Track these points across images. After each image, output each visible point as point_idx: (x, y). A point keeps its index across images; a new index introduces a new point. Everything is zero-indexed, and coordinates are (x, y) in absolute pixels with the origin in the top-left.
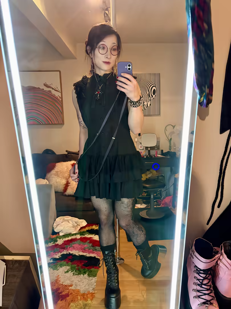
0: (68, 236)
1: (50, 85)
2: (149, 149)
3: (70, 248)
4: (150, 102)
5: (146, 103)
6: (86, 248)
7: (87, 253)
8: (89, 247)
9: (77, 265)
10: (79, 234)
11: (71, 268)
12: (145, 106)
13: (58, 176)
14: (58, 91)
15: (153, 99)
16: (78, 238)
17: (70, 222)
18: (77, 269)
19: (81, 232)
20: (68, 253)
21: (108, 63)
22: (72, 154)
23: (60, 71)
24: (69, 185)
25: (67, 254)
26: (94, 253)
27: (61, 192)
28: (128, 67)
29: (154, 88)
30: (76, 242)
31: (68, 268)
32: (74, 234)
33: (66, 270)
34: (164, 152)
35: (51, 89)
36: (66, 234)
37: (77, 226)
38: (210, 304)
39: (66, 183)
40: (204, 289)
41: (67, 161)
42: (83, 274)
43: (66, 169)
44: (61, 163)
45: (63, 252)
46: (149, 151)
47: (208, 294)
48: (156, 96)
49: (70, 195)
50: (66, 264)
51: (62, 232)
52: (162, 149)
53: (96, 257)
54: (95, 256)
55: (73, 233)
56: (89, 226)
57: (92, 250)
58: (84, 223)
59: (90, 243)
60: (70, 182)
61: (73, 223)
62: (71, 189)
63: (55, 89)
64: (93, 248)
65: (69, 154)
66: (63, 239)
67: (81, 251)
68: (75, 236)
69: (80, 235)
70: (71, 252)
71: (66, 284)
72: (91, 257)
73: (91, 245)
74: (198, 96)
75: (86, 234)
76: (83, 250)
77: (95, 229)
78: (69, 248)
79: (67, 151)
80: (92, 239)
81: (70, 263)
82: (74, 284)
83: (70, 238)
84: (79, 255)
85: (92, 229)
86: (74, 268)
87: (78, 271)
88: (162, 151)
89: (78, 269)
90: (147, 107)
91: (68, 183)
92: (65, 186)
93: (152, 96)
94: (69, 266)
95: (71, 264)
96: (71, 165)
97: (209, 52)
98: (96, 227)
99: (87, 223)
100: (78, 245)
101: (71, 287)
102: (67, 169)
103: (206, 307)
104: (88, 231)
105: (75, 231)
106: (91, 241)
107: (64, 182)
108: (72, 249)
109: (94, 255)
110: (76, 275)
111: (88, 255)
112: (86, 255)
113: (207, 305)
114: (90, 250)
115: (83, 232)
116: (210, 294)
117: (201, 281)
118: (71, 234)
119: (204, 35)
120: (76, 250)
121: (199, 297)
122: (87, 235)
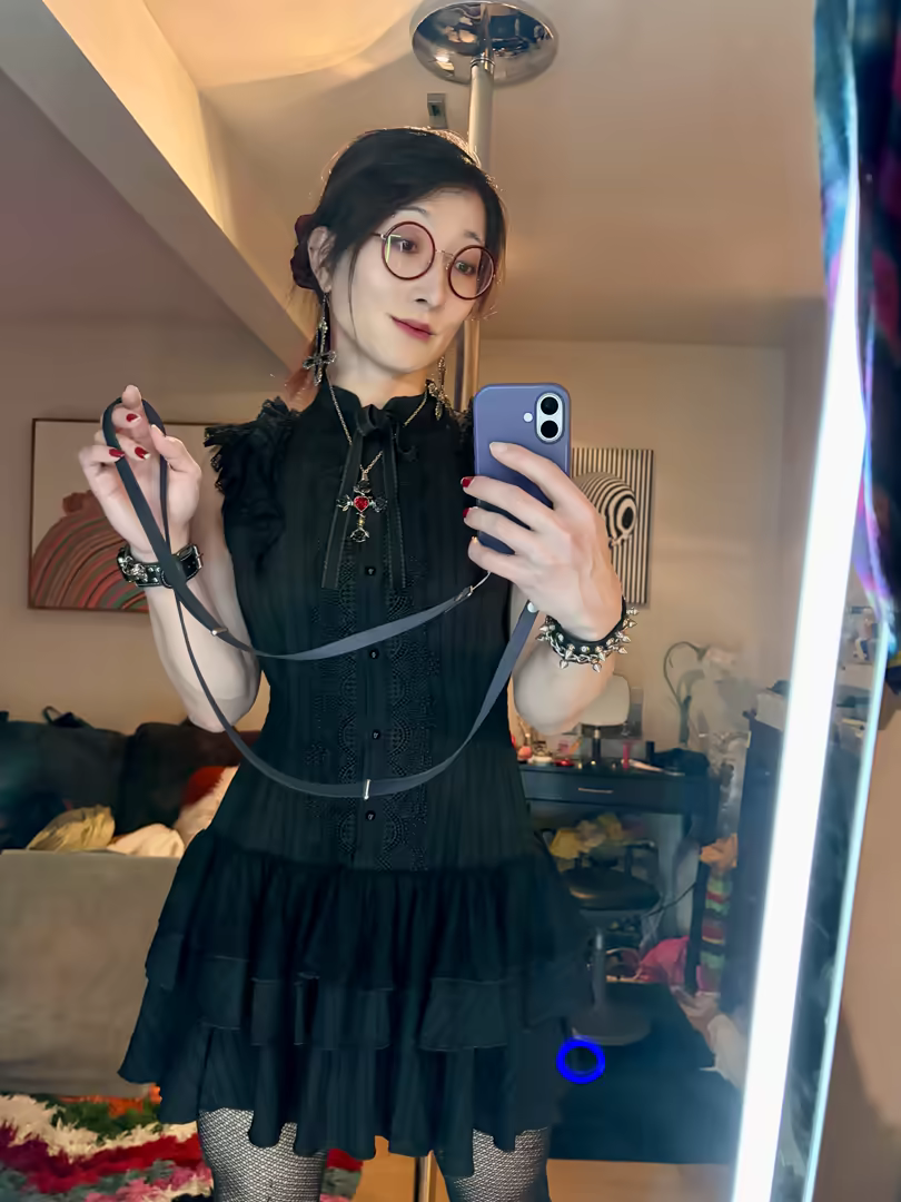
2: (597, 734)
15: (622, 545)
21: (421, 331)
28: (542, 418)
29: (627, 503)
34: (658, 749)
46: (597, 742)
52: (651, 739)
88: (651, 745)
93: (619, 533)
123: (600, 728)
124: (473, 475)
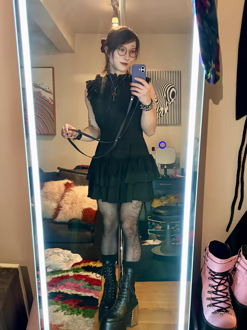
0: (57, 273)
1: (40, 84)
2: (165, 167)
3: (61, 286)
4: (167, 108)
5: (162, 109)
6: (81, 286)
7: (82, 292)
8: (85, 286)
9: (69, 305)
10: (71, 271)
11: (62, 307)
12: (160, 112)
13: (47, 198)
14: (50, 93)
15: (172, 104)
16: (71, 276)
17: (61, 255)
18: (69, 308)
19: (74, 269)
20: (58, 291)
21: (125, 64)
22: (66, 172)
23: (53, 68)
24: (61, 209)
25: (56, 292)
26: (91, 292)
27: (50, 219)
28: (142, 70)
29: (173, 90)
30: (67, 279)
31: (58, 307)
32: (65, 271)
33: (55, 310)
35: (41, 90)
36: (55, 271)
37: (69, 261)
38: (225, 311)
39: (56, 207)
40: (220, 296)
41: (59, 180)
42: (77, 314)
43: (57, 189)
44: (51, 181)
45: (51, 290)
46: (166, 170)
47: (224, 302)
48: (175, 100)
49: (62, 222)
50: (55, 303)
51: (50, 268)
53: (94, 297)
54: (93, 295)
55: (64, 269)
56: (85, 263)
57: (89, 289)
58: (78, 258)
59: (86, 281)
60: (62, 205)
61: (65, 257)
62: (63, 214)
63: (46, 90)
64: (90, 287)
65: (62, 172)
66: (51, 276)
67: (75, 290)
68: (67, 273)
69: (73, 271)
70: (62, 291)
71: (55, 324)
72: (87, 297)
73: (87, 283)
74: (205, 72)
75: (81, 272)
76: (77, 288)
77: (92, 266)
78: (59, 286)
79: (58, 168)
80: (89, 277)
81: (60, 302)
82: (65, 324)
83: (60, 275)
84: (72, 294)
85: (88, 266)
86: (66, 307)
87: (70, 311)
89: (71, 309)
90: (163, 114)
91: (60, 207)
92: (55, 210)
93: (171, 100)
94: (59, 304)
95: (62, 303)
96: (64, 184)
97: (212, 27)
98: (94, 264)
99: (83, 258)
100: (70, 283)
101: (61, 327)
102: (59, 189)
103: (221, 314)
104: (83, 268)
105: (67, 267)
106: (87, 279)
107: (54, 205)
108: (63, 287)
109: (90, 294)
110: (67, 314)
111: (83, 294)
112: (81, 294)
113: (221, 312)
114: (86, 289)
115: (78, 269)
116: (226, 302)
117: (216, 287)
118: (61, 270)
119: (207, 11)
120: (67, 289)
121: (213, 305)
122: (83, 272)
123: (166, 165)
124: (132, 82)
